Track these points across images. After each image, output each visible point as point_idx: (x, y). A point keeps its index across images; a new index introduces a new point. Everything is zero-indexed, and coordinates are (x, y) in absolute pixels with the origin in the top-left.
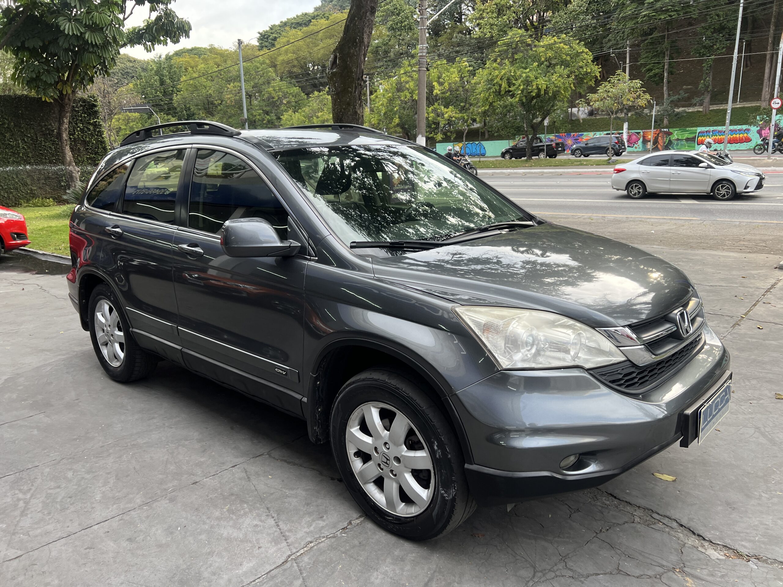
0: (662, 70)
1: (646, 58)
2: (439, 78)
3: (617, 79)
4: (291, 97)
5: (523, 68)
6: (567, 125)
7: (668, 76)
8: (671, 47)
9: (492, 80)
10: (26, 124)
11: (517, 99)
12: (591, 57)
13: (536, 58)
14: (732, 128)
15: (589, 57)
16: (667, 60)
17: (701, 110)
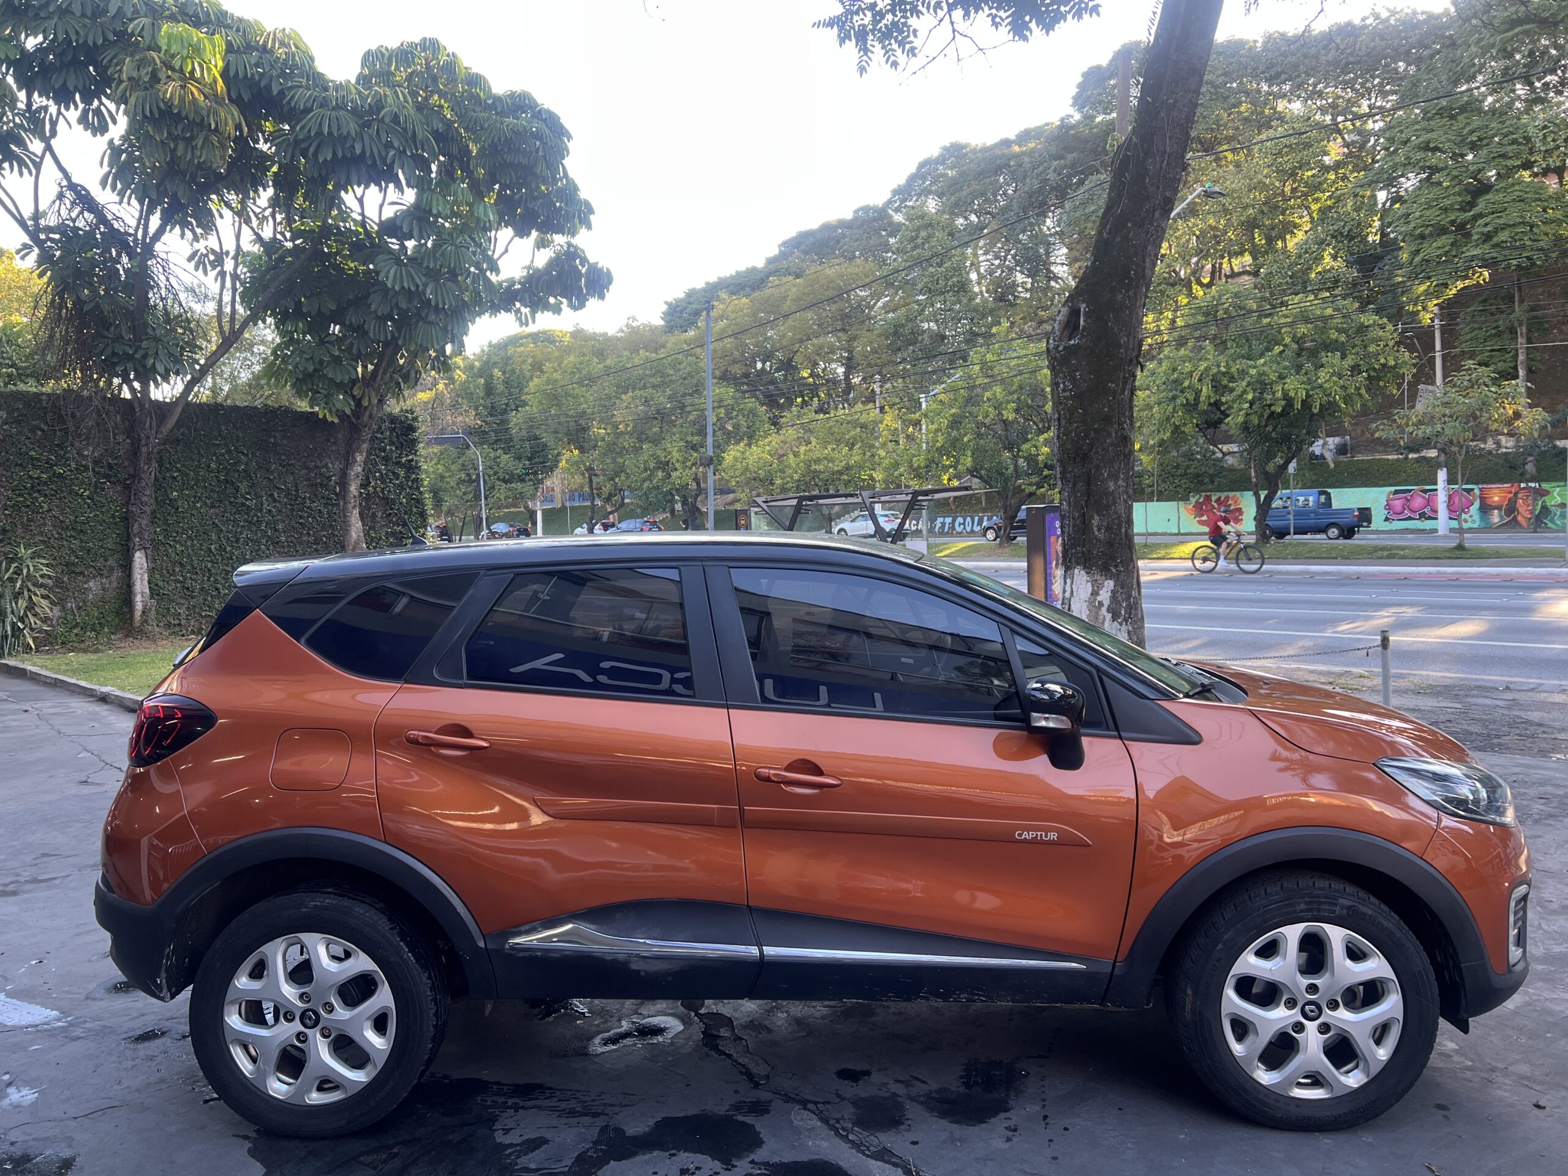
1: (1471, 339)
3: (1467, 378)
4: (740, 417)
5: (1243, 357)
8: (1527, 319)
9: (1178, 381)
11: (1240, 419)
16: (1521, 343)
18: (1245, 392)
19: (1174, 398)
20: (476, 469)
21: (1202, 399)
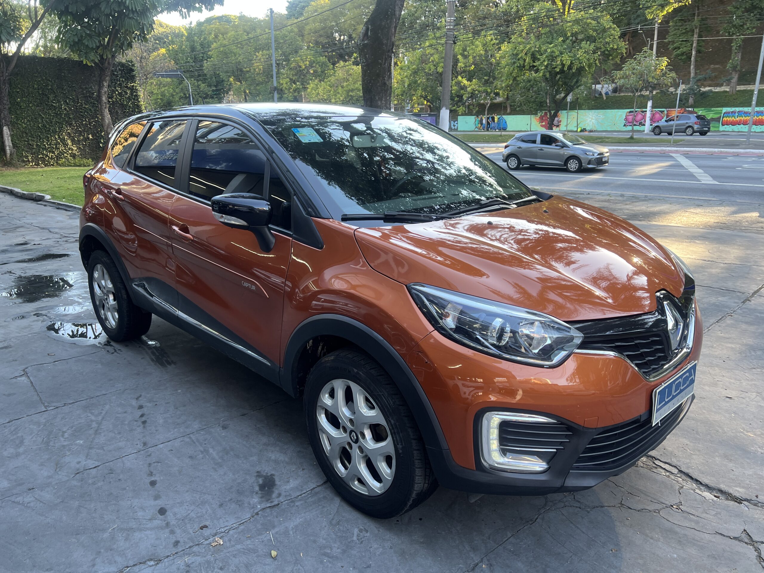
0: (690, 49)
1: (674, 35)
2: (464, 50)
3: (643, 56)
4: (317, 66)
5: (548, 43)
6: (589, 101)
7: (696, 54)
8: (700, 25)
9: (517, 55)
10: (69, 87)
11: (541, 74)
12: (619, 33)
13: (562, 33)
14: (757, 109)
15: (617, 32)
16: (695, 38)
17: (728, 90)
18: (544, 61)
19: (514, 63)
20: (188, 91)
21: (526, 64)
